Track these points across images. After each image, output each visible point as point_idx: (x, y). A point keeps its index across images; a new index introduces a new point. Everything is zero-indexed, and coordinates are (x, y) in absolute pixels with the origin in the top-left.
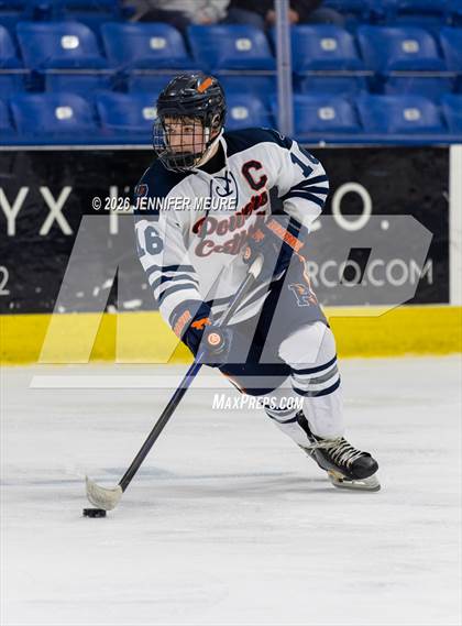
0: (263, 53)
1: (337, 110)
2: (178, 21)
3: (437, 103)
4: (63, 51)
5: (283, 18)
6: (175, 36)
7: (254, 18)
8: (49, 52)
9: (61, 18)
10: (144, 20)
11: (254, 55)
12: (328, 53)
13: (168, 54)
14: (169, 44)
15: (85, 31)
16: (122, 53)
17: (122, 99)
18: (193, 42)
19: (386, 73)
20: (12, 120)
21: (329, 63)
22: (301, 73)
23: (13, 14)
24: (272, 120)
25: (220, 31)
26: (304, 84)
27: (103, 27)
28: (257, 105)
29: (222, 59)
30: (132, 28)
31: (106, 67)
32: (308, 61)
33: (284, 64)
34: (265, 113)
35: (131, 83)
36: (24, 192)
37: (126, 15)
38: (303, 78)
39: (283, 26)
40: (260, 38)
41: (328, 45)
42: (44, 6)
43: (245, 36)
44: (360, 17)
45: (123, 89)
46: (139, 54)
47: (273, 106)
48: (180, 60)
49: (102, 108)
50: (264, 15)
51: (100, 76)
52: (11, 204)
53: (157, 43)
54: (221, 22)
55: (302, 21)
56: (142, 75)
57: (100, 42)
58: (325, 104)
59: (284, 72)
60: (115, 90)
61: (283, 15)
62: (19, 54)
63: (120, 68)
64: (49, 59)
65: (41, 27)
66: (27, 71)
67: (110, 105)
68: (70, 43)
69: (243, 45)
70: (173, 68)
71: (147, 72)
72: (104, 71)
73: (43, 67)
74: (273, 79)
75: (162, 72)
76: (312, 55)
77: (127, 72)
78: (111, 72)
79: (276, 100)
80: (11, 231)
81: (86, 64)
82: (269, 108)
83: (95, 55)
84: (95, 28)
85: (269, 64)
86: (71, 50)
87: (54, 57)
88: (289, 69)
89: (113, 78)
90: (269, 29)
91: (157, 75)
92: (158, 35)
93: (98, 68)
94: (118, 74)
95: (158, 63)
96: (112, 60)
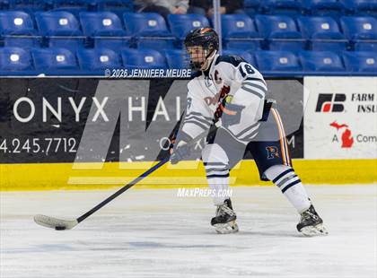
2: (163, 12)
3: (297, 55)
4: (103, 26)
6: (162, 20)
7: (201, 11)
8: (97, 28)
9: (102, 10)
10: (145, 11)
12: (241, 28)
13: (158, 29)
14: (158, 24)
15: (115, 17)
16: (134, 29)
17: (135, 52)
18: (170, 22)
19: (269, 39)
20: (77, 62)
21: (241, 34)
22: (226, 39)
23: (78, 8)
25: (184, 17)
26: (228, 45)
27: (124, 14)
29: (186, 32)
30: (139, 15)
31: (126, 35)
32: (229, 33)
35: (139, 44)
36: (84, 99)
37: (136, 8)
38: (228, 41)
40: (205, 21)
41: (240, 24)
42: (94, 4)
43: (198, 20)
44: (257, 10)
45: (135, 47)
46: (143, 29)
48: (164, 32)
49: (124, 57)
51: (123, 40)
52: (77, 106)
53: (152, 23)
56: (145, 39)
57: (123, 22)
60: (131, 47)
61: (218, 10)
62: (81, 28)
63: (133, 36)
64: (96, 31)
65: (92, 15)
66: (85, 37)
67: (128, 54)
68: (107, 23)
69: (196, 24)
70: (160, 36)
71: (147, 38)
72: (125, 37)
73: (93, 35)
75: (155, 38)
76: (233, 30)
77: (137, 38)
78: (129, 38)
80: (77, 120)
81: (116, 34)
83: (120, 29)
84: (120, 15)
86: (107, 26)
87: (99, 30)
89: (129, 41)
91: (152, 40)
92: (153, 19)
93: (122, 35)
94: (132, 38)
95: (152, 33)
96: (128, 31)
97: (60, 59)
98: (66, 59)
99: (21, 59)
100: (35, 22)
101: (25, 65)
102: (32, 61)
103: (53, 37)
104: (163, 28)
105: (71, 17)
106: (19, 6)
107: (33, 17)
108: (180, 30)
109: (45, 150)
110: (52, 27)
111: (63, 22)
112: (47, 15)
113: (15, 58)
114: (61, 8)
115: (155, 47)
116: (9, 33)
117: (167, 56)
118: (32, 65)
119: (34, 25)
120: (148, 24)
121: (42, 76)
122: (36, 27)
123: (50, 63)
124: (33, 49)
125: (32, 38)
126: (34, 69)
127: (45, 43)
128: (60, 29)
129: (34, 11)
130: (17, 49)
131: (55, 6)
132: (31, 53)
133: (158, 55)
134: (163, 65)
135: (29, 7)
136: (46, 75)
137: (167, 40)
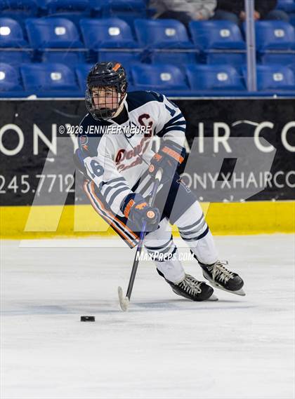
0: (238, 39)
1: (284, 75)
2: (183, 18)
4: (109, 36)
5: (250, 16)
6: (182, 27)
7: (232, 16)
8: (100, 37)
9: (108, 16)
10: (162, 17)
11: (232, 40)
12: (279, 38)
13: (177, 39)
14: (177, 33)
15: (124, 24)
16: (147, 38)
17: (148, 68)
18: (193, 31)
20: (77, 81)
21: (280, 45)
22: (262, 51)
23: (78, 13)
24: (243, 81)
25: (210, 24)
26: (263, 59)
27: (135, 22)
28: (233, 71)
29: (211, 43)
30: (153, 23)
31: (137, 47)
32: (266, 44)
33: (251, 46)
34: (240, 77)
35: (153, 57)
37: (150, 14)
38: (263, 54)
39: (250, 21)
40: (236, 29)
41: (279, 33)
42: (97, 9)
43: (226, 28)
45: (148, 61)
46: (158, 39)
47: (244, 72)
48: (184, 43)
49: (135, 75)
50: (238, 14)
51: (133, 53)
53: (170, 32)
54: (210, 19)
55: (262, 18)
56: (160, 52)
57: (133, 32)
58: (276, 71)
59: (251, 50)
60: (143, 62)
61: (250, 14)
62: (81, 39)
63: (146, 48)
64: (100, 42)
65: (96, 22)
66: (87, 50)
67: (140, 71)
68: (115, 32)
69: (225, 33)
70: (179, 48)
71: (163, 50)
72: (136, 50)
73: (97, 47)
74: (244, 55)
75: (172, 51)
76: (269, 40)
77: (150, 50)
78: (141, 50)
79: (246, 69)
81: (124, 45)
82: (241, 74)
83: (130, 40)
84: (130, 23)
85: (242, 45)
86: (114, 36)
87: (104, 41)
88: (254, 49)
89: (141, 54)
90: (241, 24)
91: (169, 53)
92: (170, 27)
93: (132, 47)
94: (146, 51)
95: (170, 44)
96: (140, 43)
97: (56, 76)
98: (63, 77)
99: (8, 77)
100: (25, 31)
101: (12, 84)
102: (21, 79)
103: (47, 50)
104: (184, 38)
105: (70, 24)
106: (5, 12)
107: (23, 25)
108: (204, 41)
109: (36, 190)
110: (46, 38)
111: (60, 31)
112: (41, 23)
114: (58, 14)
115: (173, 62)
117: (189, 73)
118: (21, 84)
119: (24, 36)
120: (164, 33)
121: (33, 98)
122: (26, 38)
123: (43, 82)
124: (23, 65)
125: (21, 52)
126: (24, 90)
127: (37, 57)
128: (56, 40)
129: (24, 17)
130: (2, 65)
131: (50, 12)
132: (20, 69)
133: (177, 71)
134: (184, 84)
135: (18, 12)
136: (38, 97)
137: (187, 53)
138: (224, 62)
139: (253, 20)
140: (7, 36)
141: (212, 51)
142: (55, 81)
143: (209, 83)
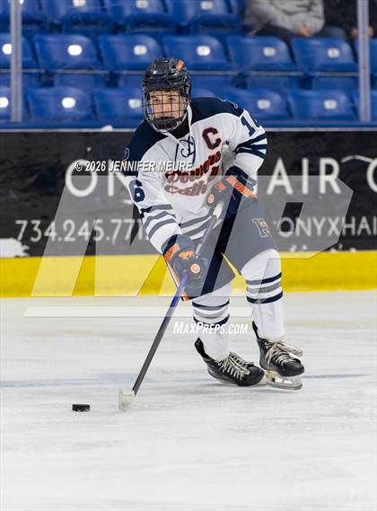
0: (348, 59)
4: (197, 57)
5: (364, 33)
6: (283, 46)
8: (188, 58)
9: (197, 33)
10: (259, 34)
11: (341, 61)
13: (277, 60)
14: (278, 53)
15: (215, 42)
16: (242, 59)
17: (243, 93)
18: (296, 51)
23: (161, 30)
24: (355, 110)
25: (315, 42)
27: (229, 39)
28: (343, 98)
29: (318, 64)
30: (250, 40)
31: (230, 69)
33: (364, 68)
34: (350, 105)
35: (249, 81)
37: (245, 30)
39: (364, 40)
40: (346, 48)
42: (183, 24)
43: (335, 46)
45: (243, 86)
46: (255, 60)
47: (356, 99)
48: (286, 65)
51: (226, 76)
53: (269, 52)
56: (258, 76)
57: (226, 52)
59: (364, 73)
60: (237, 86)
61: (364, 31)
63: (241, 71)
65: (182, 40)
67: (234, 98)
68: (204, 51)
69: (333, 53)
70: (280, 70)
71: (262, 73)
72: (229, 73)
74: (356, 79)
75: (273, 73)
77: (246, 73)
78: (235, 73)
79: (358, 95)
81: (216, 67)
82: (351, 100)
83: (223, 61)
84: (222, 40)
85: (353, 67)
86: (203, 57)
87: (192, 62)
88: (367, 72)
89: (236, 78)
91: (269, 76)
92: (270, 45)
93: (226, 69)
94: (240, 74)
95: (269, 66)
96: (235, 64)
97: (135, 104)
99: (79, 104)
100: (99, 51)
101: (83, 113)
102: (93, 107)
103: (125, 72)
104: (285, 58)
105: (152, 43)
106: (76, 27)
107: (96, 43)
108: (309, 63)
110: (123, 57)
111: (140, 50)
112: (117, 41)
113: (68, 103)
114: (137, 30)
115: (273, 87)
116: (63, 66)
117: (291, 100)
118: (94, 112)
119: (97, 55)
120: (262, 53)
121: (108, 129)
122: (100, 58)
123: (119, 110)
124: (97, 90)
125: (95, 75)
126: (97, 119)
127: (112, 81)
129: (98, 34)
130: (73, 90)
131: (129, 27)
132: (92, 96)
133: (277, 98)
134: (284, 113)
135: (91, 28)
136: (114, 127)
137: (289, 77)
138: (333, 87)
139: (367, 38)
140: (78, 56)
141: (318, 74)
142: (135, 109)
143: (315, 112)
